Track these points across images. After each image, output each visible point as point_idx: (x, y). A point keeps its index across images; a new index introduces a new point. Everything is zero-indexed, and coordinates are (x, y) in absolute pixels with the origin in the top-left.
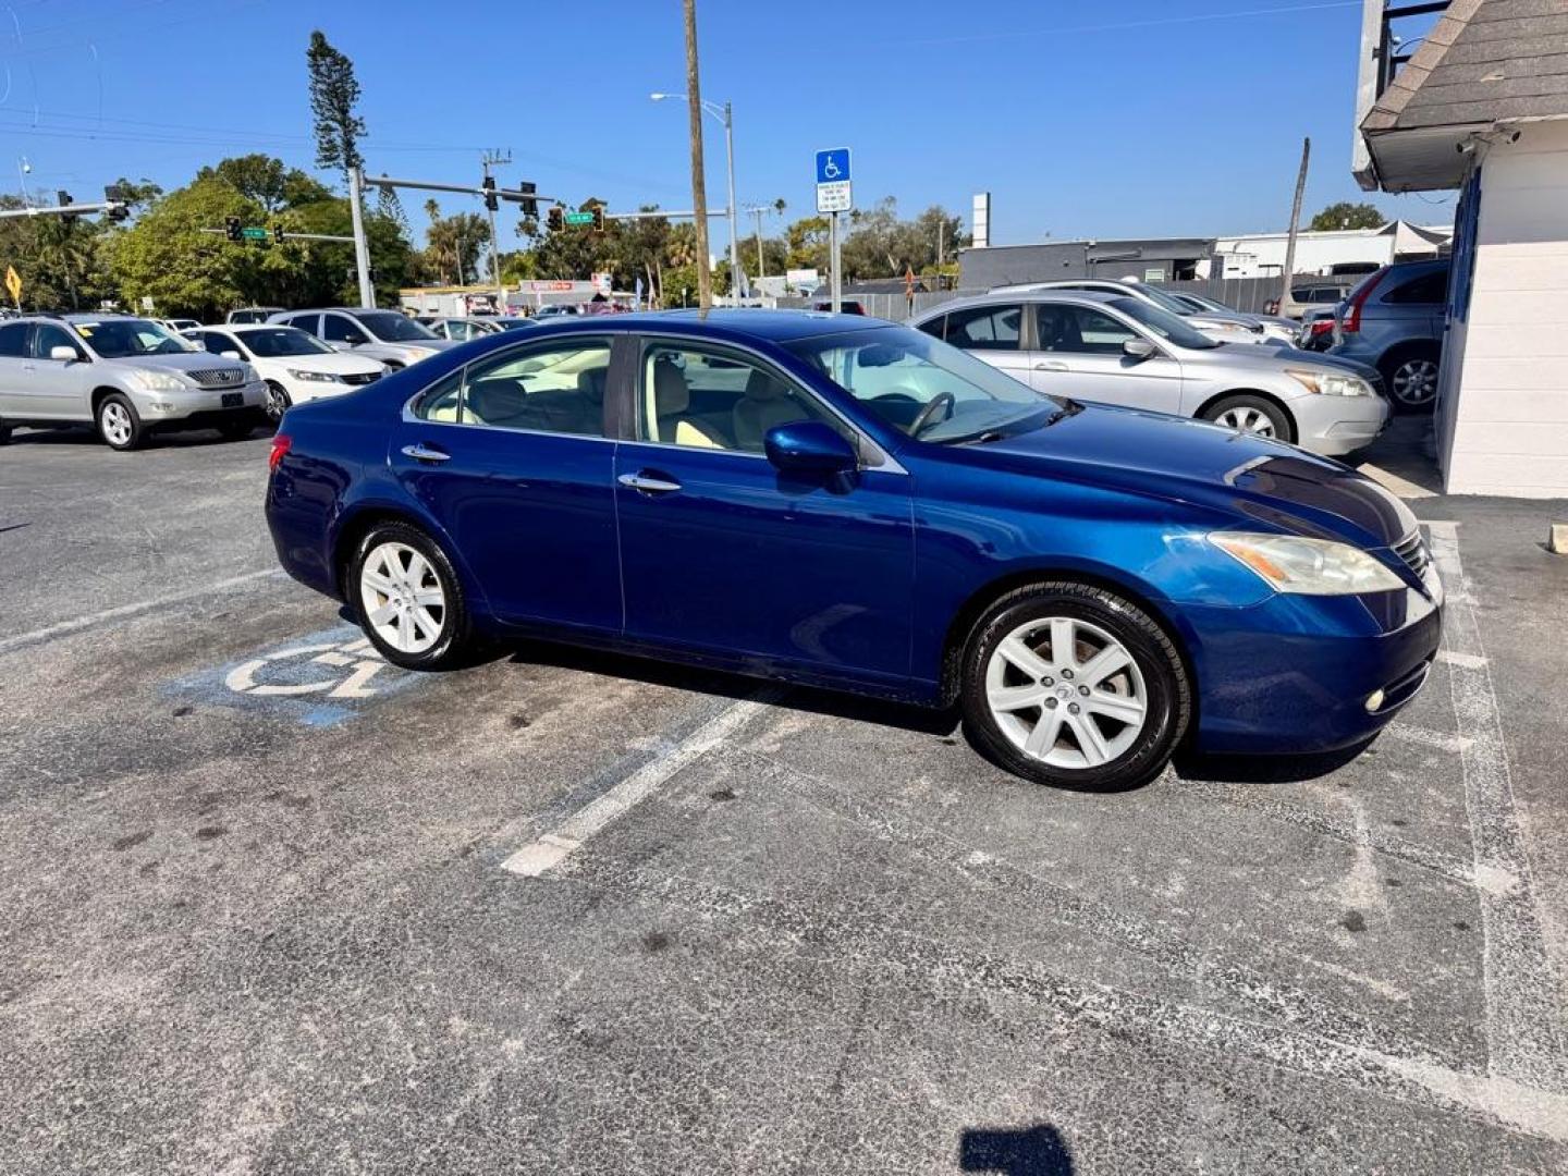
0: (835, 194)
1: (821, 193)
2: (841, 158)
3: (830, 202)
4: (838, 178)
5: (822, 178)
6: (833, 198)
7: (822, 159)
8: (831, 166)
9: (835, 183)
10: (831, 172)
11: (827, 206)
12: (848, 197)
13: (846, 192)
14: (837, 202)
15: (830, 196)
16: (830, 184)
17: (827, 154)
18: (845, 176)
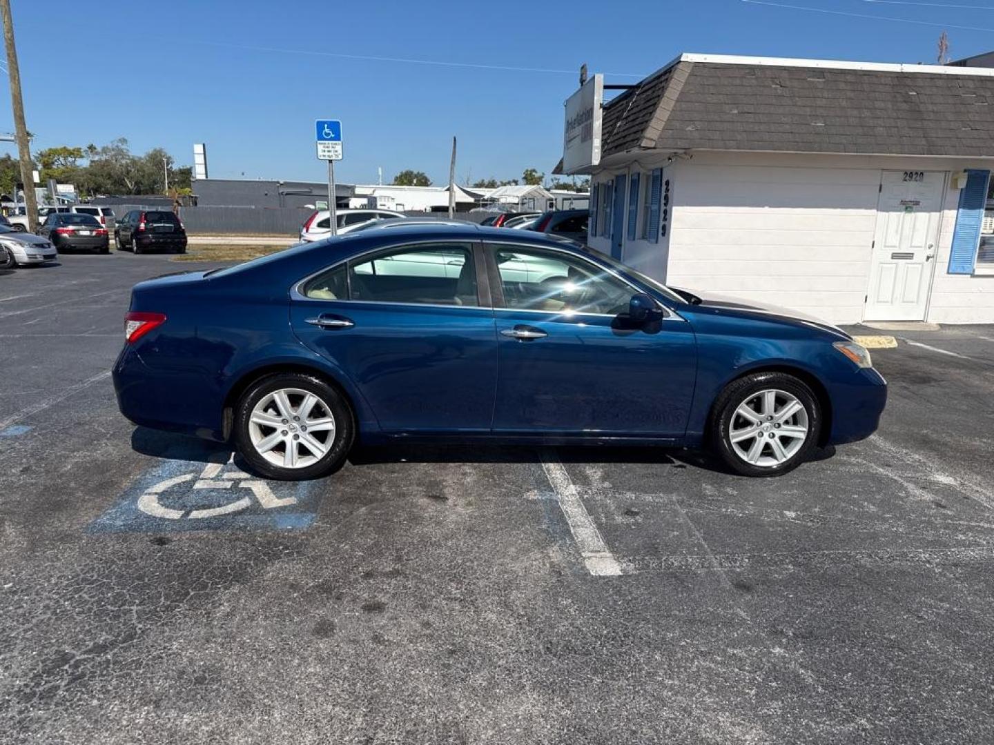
0: (330, 149)
1: (320, 148)
2: (335, 126)
3: (327, 154)
4: (331, 139)
5: (320, 138)
6: (329, 151)
7: (320, 125)
8: (327, 130)
9: (330, 142)
10: (327, 134)
11: (324, 156)
12: (340, 152)
13: (339, 148)
14: (330, 154)
15: (326, 149)
16: (327, 142)
17: (325, 123)
18: (337, 138)
